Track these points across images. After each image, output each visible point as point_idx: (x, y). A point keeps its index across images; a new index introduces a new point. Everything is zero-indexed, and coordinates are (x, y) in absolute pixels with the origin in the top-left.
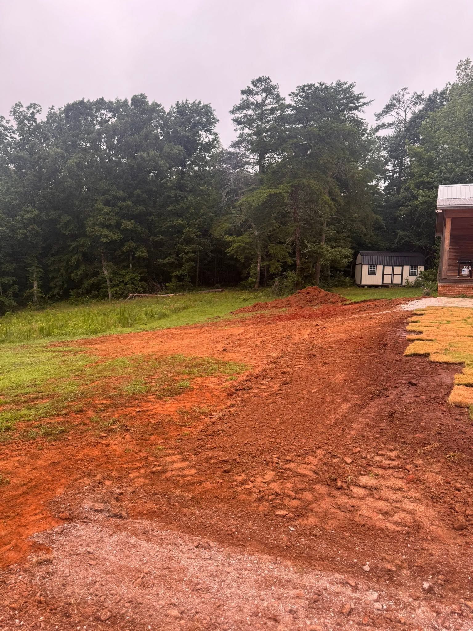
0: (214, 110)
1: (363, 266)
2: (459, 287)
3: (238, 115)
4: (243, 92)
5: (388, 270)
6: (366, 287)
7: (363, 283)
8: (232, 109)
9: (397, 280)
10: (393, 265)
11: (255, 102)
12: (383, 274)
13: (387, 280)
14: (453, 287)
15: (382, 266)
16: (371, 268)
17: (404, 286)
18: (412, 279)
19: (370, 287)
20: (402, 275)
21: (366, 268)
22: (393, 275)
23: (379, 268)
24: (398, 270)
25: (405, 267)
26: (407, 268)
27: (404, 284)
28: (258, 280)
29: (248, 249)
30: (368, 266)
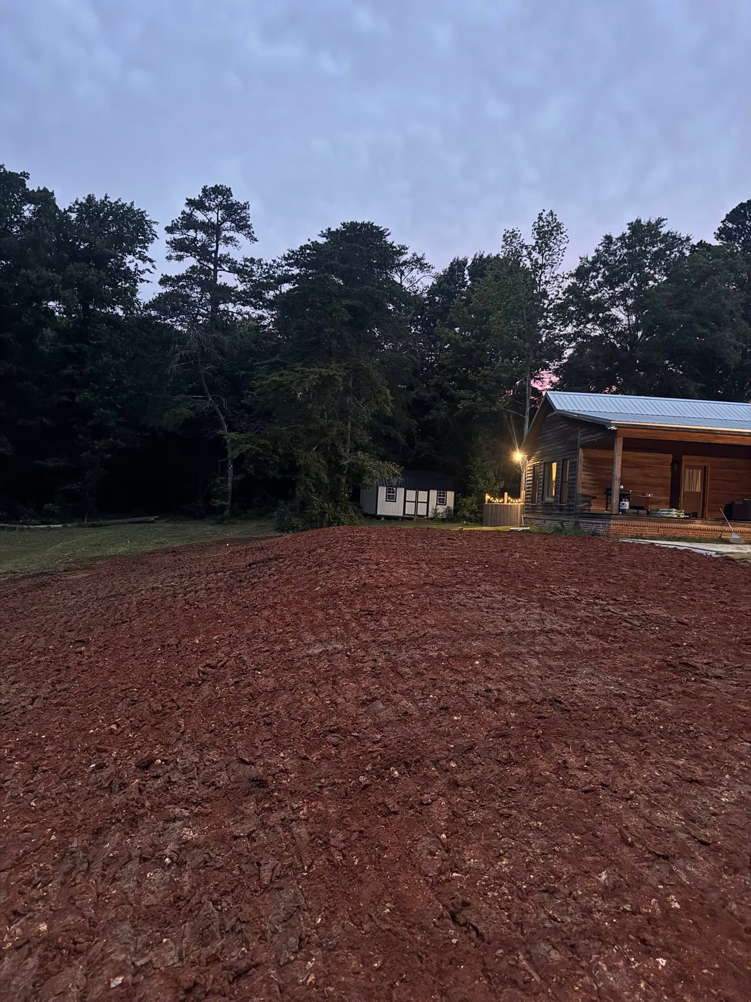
1: (379, 488)
2: (634, 526)
3: (178, 236)
4: (190, 203)
5: (411, 494)
6: (383, 519)
7: (379, 513)
8: (170, 225)
9: (422, 511)
10: (417, 488)
12: (405, 501)
13: (410, 510)
14: (626, 525)
15: (403, 489)
16: (389, 492)
17: (432, 519)
18: (441, 509)
19: (389, 518)
20: (428, 503)
21: (382, 491)
22: (417, 502)
23: (400, 492)
24: (423, 495)
25: (431, 491)
26: (434, 494)
27: (430, 515)
28: (228, 503)
30: (385, 488)
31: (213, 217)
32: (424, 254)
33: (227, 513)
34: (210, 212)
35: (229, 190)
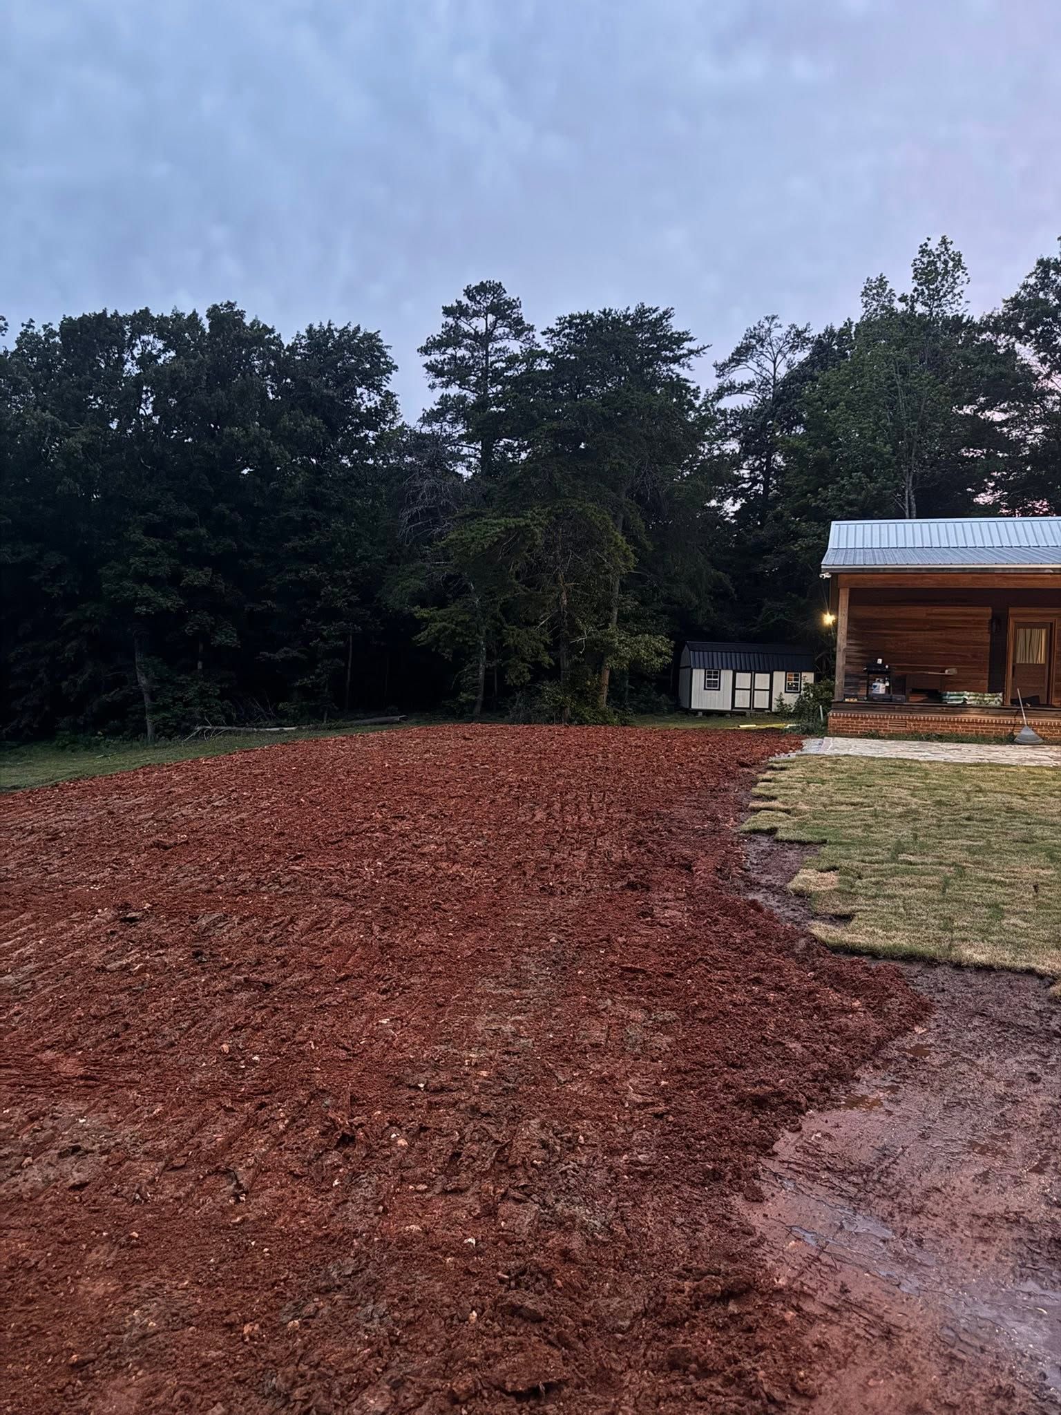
0: (387, 347)
1: (694, 671)
2: (866, 718)
3: (436, 356)
4: (448, 311)
5: (744, 679)
6: (700, 714)
7: (693, 707)
8: (424, 344)
9: (761, 701)
10: (753, 670)
11: (472, 331)
12: (734, 689)
13: (742, 701)
14: (854, 718)
15: (731, 672)
16: (709, 677)
17: (776, 713)
18: (791, 699)
19: (709, 714)
20: (771, 690)
21: (698, 676)
22: (752, 690)
23: (726, 676)
24: (762, 680)
25: (775, 674)
26: (780, 677)
27: (774, 708)
28: (480, 697)
29: (461, 634)
30: (703, 671)
31: (480, 325)
32: (808, 324)
33: (478, 709)
34: (474, 319)
35: (499, 285)
